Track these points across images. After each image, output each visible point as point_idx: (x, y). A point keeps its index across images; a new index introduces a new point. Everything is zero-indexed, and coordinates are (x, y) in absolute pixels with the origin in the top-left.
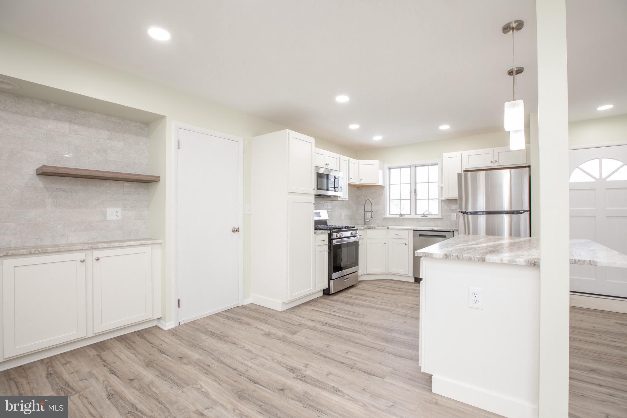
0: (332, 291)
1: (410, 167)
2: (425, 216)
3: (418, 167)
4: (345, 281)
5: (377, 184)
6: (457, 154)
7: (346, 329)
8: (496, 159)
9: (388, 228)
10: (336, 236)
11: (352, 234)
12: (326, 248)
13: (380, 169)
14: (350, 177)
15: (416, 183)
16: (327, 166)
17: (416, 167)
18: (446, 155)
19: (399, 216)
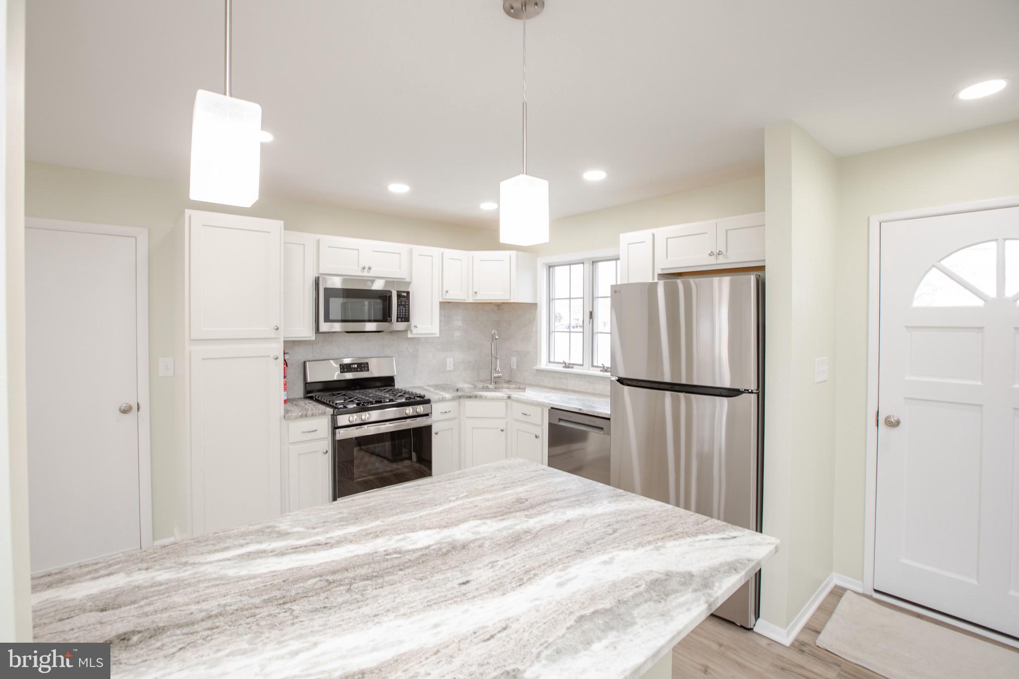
1: (583, 263)
2: (605, 371)
3: (600, 264)
6: (645, 235)
8: (722, 247)
9: (509, 397)
10: (350, 421)
12: (323, 445)
13: (520, 268)
14: (445, 289)
15: (594, 298)
16: (368, 272)
17: (593, 262)
18: (626, 238)
19: (564, 367)
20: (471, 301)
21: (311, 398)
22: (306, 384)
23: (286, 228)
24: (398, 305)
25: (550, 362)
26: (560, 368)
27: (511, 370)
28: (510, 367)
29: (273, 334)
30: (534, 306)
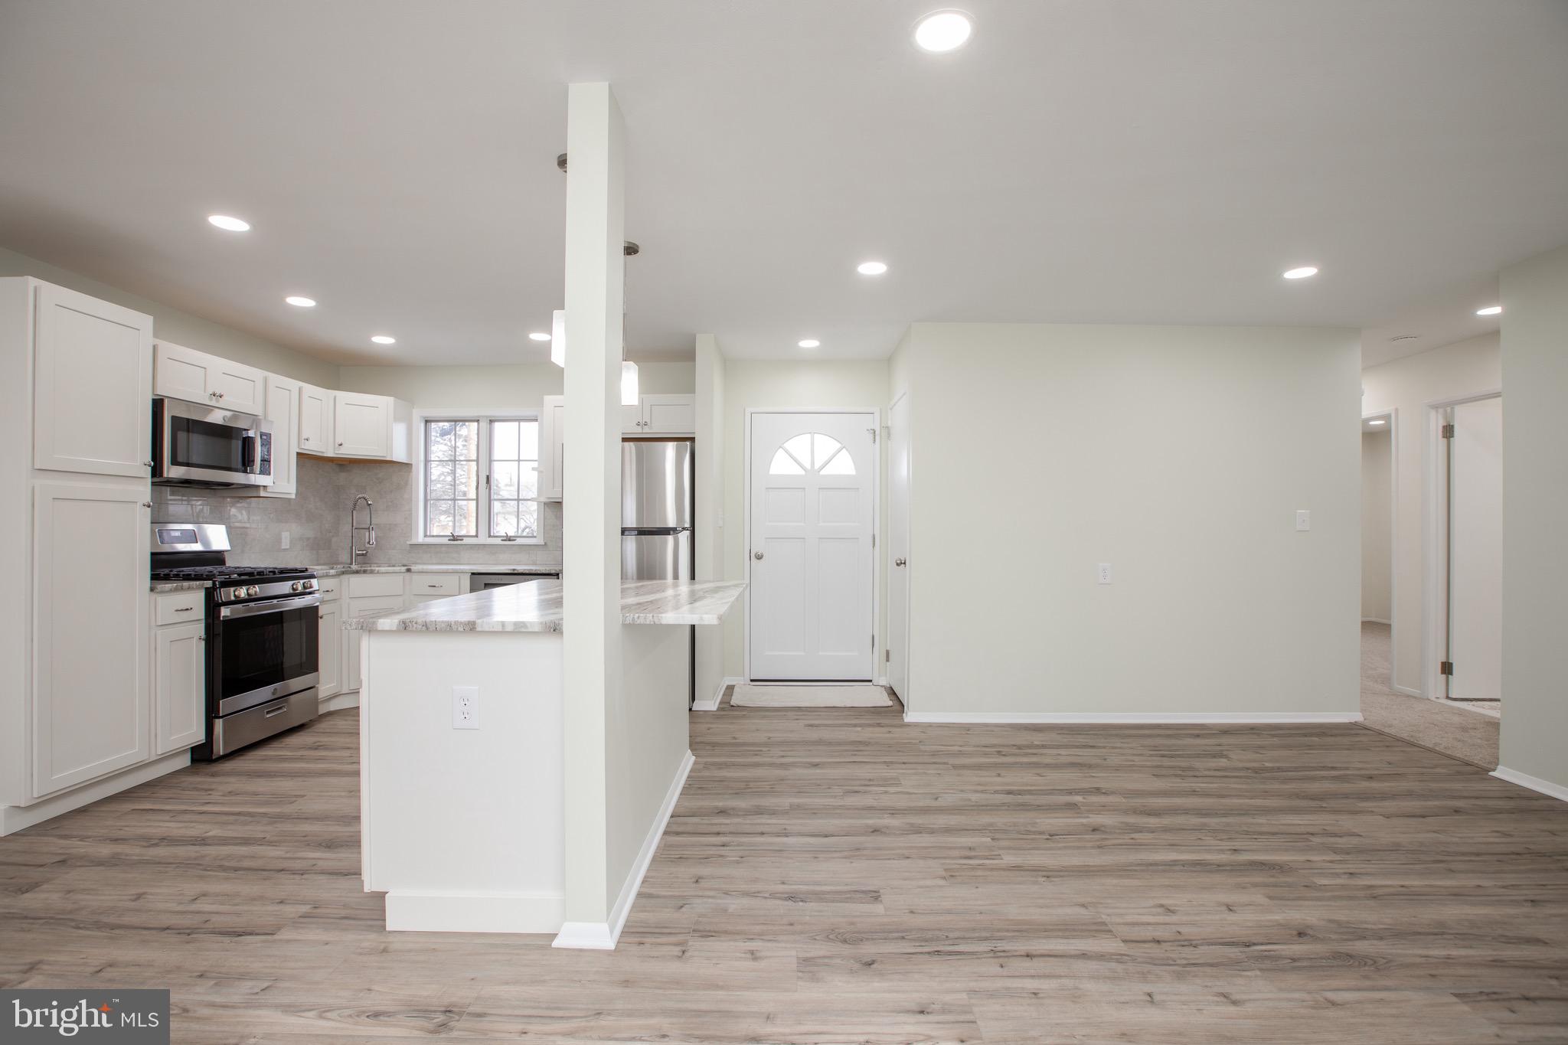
0: (220, 748)
1: (478, 421)
2: (510, 540)
3: (496, 424)
4: (268, 716)
5: (388, 459)
7: (224, 841)
8: (647, 419)
10: (235, 596)
11: (294, 589)
12: (200, 629)
13: (397, 419)
14: (304, 436)
15: (491, 461)
17: (490, 421)
19: (450, 540)
24: (261, 451)
25: (425, 535)
26: (443, 541)
30: (406, 467)
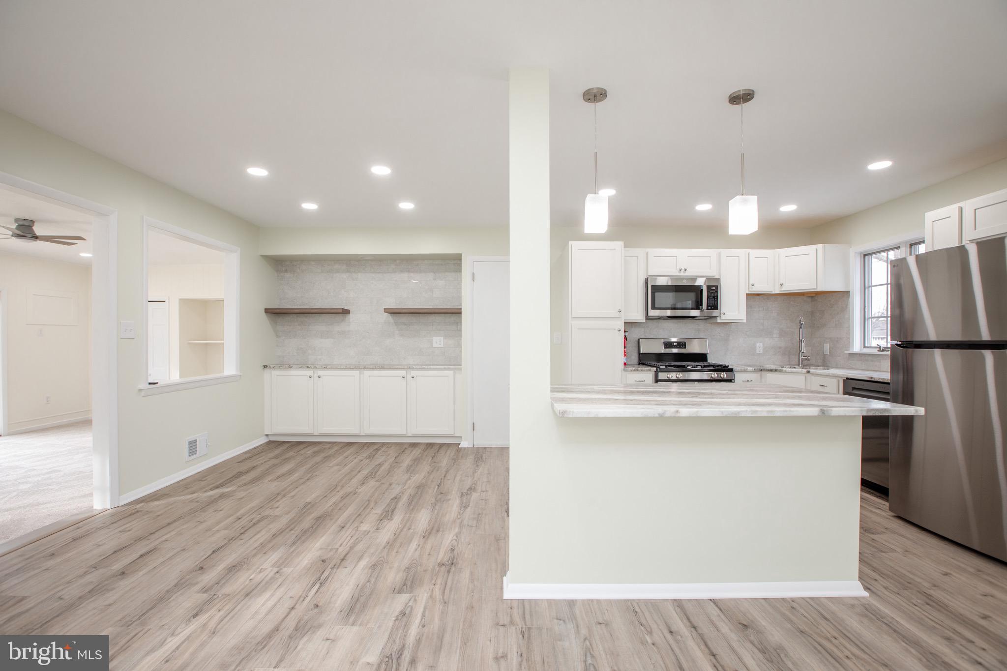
9: (809, 372)
14: (751, 283)
16: (684, 272)
17: (911, 245)
18: (931, 216)
19: (878, 351)
20: (777, 292)
21: (643, 364)
22: (640, 354)
23: (625, 246)
24: (708, 297)
25: (865, 347)
26: (875, 351)
27: (825, 356)
28: (823, 352)
29: (618, 315)
30: (847, 294)
